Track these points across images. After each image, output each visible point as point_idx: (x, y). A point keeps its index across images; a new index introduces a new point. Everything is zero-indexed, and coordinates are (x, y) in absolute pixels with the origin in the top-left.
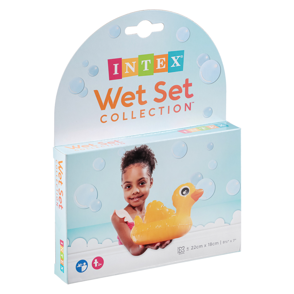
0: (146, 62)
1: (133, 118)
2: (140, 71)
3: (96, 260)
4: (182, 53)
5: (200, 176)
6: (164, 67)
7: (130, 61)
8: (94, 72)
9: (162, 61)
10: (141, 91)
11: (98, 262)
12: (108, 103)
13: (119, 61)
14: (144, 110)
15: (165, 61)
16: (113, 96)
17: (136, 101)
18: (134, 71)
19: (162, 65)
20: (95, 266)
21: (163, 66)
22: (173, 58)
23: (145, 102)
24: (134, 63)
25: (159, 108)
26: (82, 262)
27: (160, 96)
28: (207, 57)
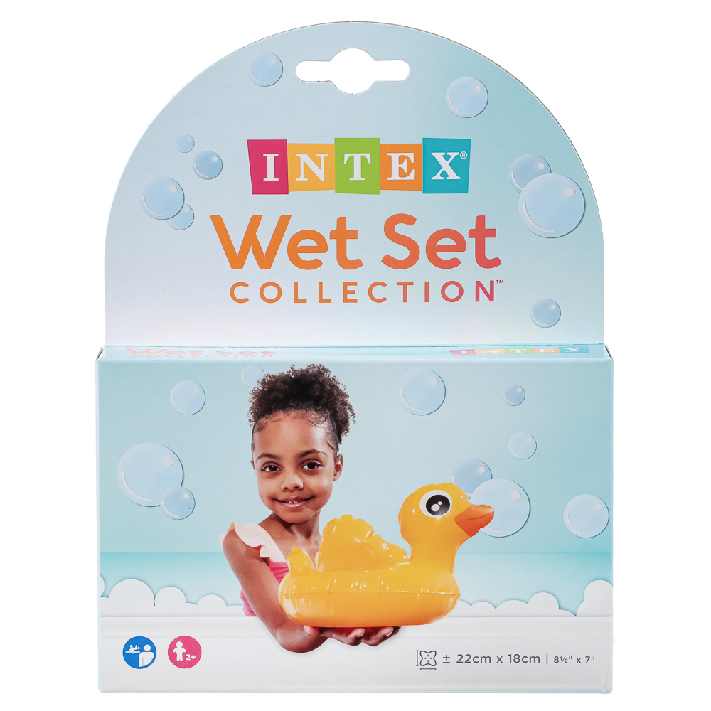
0: (357, 158)
1: (321, 300)
2: (339, 180)
3: (179, 644)
4: (464, 145)
5: (482, 470)
6: (411, 177)
7: (312, 150)
8: (211, 168)
9: (406, 160)
10: (343, 233)
11: (185, 651)
12: (251, 254)
13: (279, 147)
14: (355, 284)
15: (413, 161)
16: (264, 237)
17: (329, 257)
18: (322, 178)
19: (406, 171)
20: (178, 660)
21: (408, 174)
22: (439, 156)
23: (357, 264)
24: (322, 156)
25: (399, 283)
26: (140, 641)
27: (402, 253)
28: (541, 166)
